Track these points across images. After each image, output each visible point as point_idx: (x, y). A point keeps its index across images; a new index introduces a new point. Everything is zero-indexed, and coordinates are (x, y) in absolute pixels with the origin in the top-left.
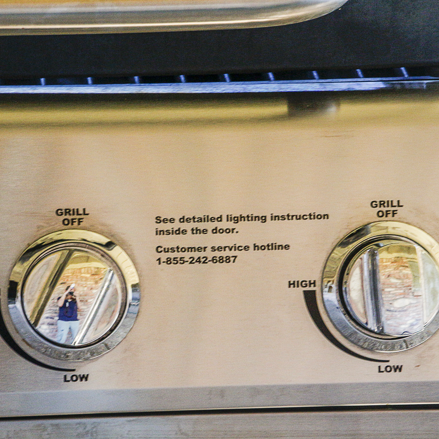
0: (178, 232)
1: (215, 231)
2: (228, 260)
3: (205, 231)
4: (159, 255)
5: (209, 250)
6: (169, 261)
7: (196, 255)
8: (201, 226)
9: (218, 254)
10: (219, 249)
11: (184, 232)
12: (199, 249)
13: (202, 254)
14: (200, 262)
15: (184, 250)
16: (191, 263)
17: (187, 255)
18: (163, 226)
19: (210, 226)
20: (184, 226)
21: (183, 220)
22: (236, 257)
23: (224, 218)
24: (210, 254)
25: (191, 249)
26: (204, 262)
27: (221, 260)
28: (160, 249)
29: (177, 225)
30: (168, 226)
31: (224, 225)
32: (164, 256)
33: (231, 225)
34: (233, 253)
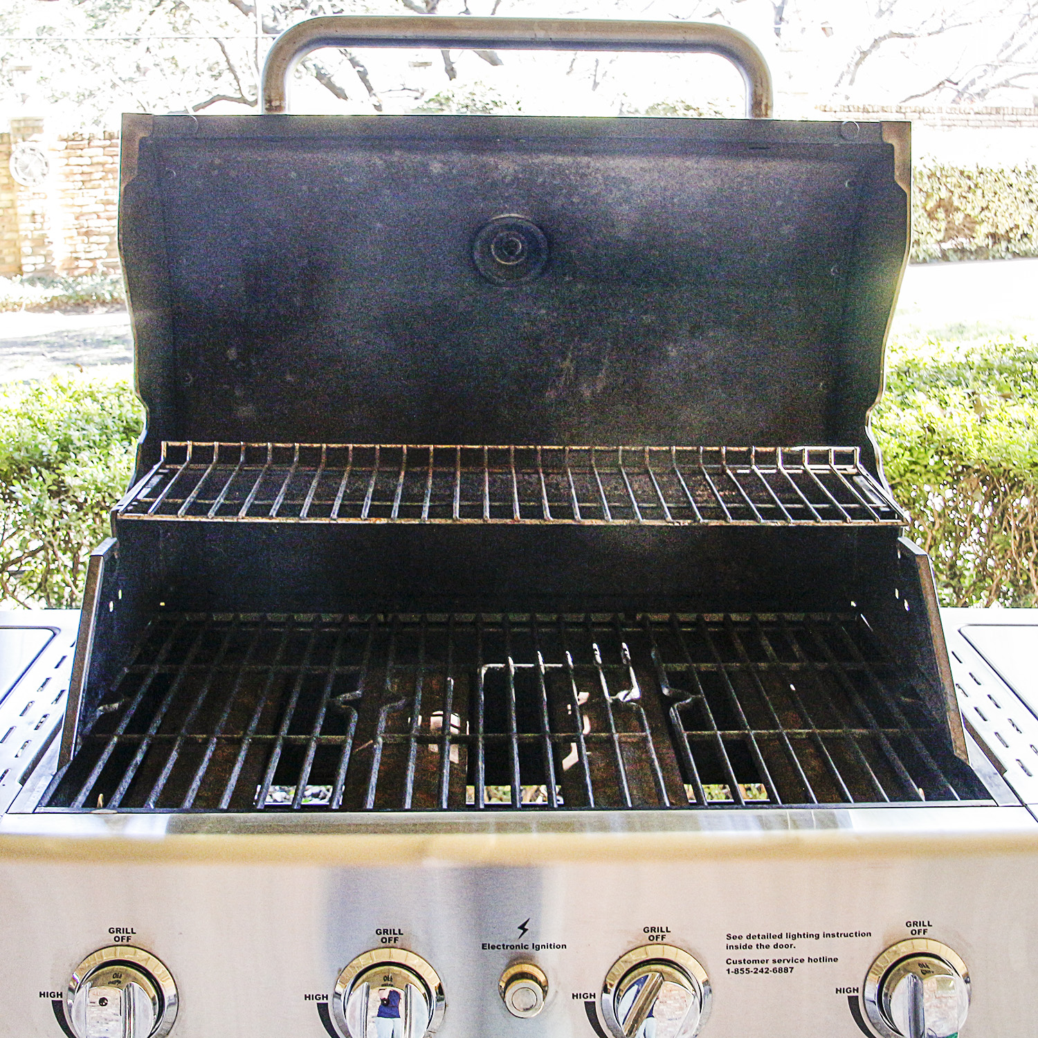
0: (745, 947)
1: (776, 946)
2: (786, 971)
3: (767, 947)
4: (728, 966)
5: (770, 962)
6: (736, 971)
7: (759, 966)
8: (765, 942)
9: (777, 965)
10: (779, 961)
11: (750, 947)
12: (762, 962)
13: (764, 966)
14: (762, 972)
15: (749, 961)
16: (755, 973)
17: (752, 967)
18: (732, 942)
19: (772, 942)
20: (749, 942)
21: (749, 937)
22: (792, 968)
23: (784, 936)
24: (771, 966)
25: (755, 961)
26: (766, 972)
27: (780, 970)
28: (729, 961)
29: (744, 941)
30: (737, 942)
31: (784, 941)
32: (732, 967)
33: (790, 941)
34: (791, 965)
